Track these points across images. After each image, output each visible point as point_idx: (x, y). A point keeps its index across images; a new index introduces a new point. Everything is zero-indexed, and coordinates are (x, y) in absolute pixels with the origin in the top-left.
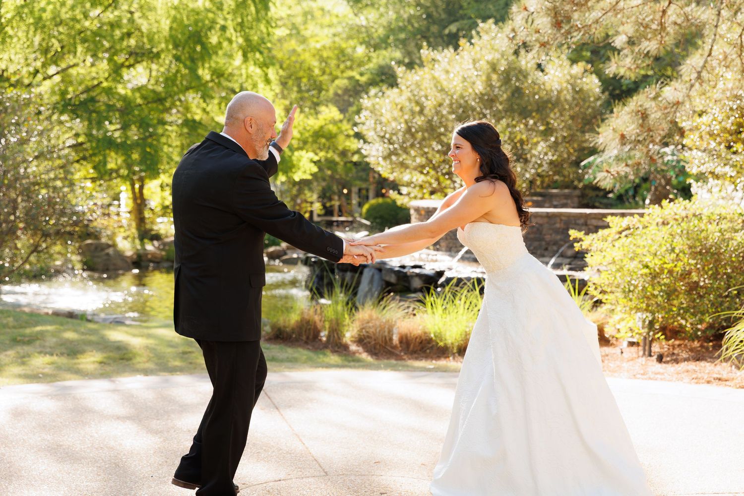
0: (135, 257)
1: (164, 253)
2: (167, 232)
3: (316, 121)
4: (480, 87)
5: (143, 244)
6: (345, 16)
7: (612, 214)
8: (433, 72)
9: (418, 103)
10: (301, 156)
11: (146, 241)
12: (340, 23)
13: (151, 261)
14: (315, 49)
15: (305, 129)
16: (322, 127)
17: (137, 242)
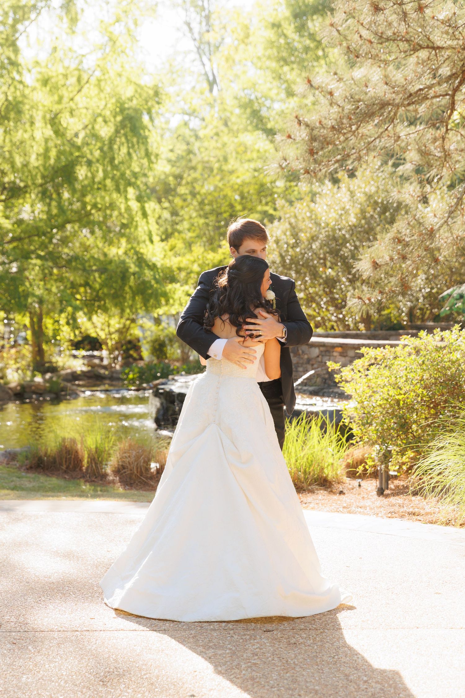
0: (19, 388)
1: (48, 385)
2: (64, 364)
3: (215, 255)
4: (353, 220)
5: (34, 376)
6: (265, 151)
7: (369, 346)
8: (312, 205)
9: (295, 236)
10: (175, 289)
11: (36, 373)
12: (259, 158)
13: (34, 393)
14: (237, 184)
15: (204, 263)
16: (221, 261)
17: (29, 373)
